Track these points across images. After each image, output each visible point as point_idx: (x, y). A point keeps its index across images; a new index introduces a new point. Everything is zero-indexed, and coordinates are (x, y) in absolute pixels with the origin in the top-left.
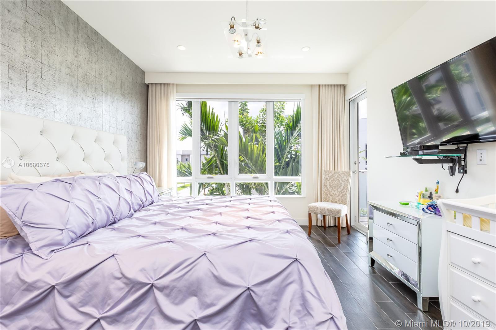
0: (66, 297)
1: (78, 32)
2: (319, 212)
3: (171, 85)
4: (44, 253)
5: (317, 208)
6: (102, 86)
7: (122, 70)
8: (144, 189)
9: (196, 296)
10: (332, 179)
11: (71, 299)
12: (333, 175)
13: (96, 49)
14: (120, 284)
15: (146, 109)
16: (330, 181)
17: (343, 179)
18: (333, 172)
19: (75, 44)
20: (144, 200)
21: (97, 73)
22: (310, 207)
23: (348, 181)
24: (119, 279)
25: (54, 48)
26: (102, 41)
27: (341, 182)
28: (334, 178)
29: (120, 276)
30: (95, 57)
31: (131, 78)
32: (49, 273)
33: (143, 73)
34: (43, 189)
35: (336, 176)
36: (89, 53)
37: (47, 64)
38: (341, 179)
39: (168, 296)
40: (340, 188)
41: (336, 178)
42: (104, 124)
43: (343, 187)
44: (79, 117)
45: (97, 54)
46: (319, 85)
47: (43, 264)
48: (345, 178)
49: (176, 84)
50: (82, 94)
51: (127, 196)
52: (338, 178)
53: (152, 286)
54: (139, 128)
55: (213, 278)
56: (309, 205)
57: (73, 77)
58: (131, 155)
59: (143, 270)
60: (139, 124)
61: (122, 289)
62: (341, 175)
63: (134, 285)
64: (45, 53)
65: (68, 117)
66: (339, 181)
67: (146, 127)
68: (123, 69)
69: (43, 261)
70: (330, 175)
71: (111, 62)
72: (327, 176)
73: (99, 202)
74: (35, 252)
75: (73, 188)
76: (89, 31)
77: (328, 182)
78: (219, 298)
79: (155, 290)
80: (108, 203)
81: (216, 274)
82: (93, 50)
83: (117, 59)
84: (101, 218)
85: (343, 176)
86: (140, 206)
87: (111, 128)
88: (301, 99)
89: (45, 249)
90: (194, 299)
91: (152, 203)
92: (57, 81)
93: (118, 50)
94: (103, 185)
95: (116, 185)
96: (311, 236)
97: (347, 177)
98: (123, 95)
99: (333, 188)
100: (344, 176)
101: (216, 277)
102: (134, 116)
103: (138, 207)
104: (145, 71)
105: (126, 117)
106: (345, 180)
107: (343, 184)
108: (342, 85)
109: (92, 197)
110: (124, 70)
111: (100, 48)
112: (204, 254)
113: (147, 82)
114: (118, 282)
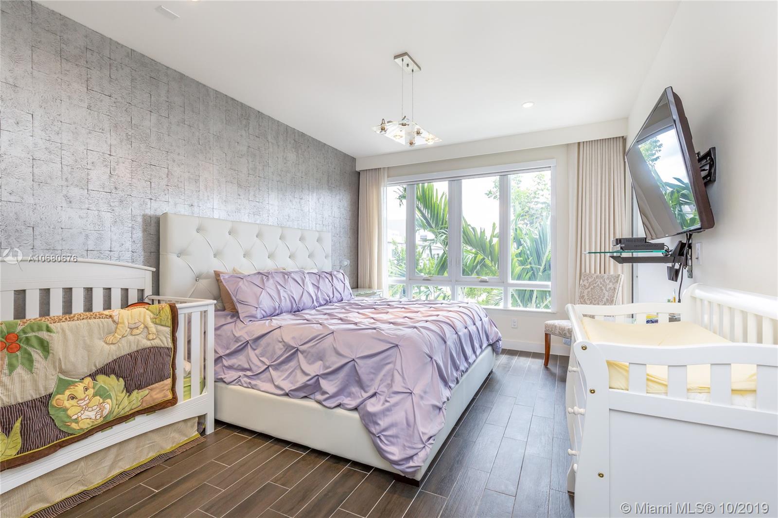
0: (254, 350)
1: (287, 140)
2: (558, 333)
3: (382, 169)
4: (246, 321)
5: (556, 326)
6: (308, 185)
7: (328, 164)
8: (332, 285)
9: (321, 360)
10: (592, 287)
11: (256, 351)
12: (594, 280)
13: (303, 150)
14: (281, 345)
15: (357, 200)
16: (589, 289)
17: (608, 287)
18: (595, 276)
19: (284, 152)
20: (331, 296)
21: (303, 173)
22: (547, 326)
23: (615, 291)
24: (281, 342)
25: (268, 161)
26: (308, 140)
27: (604, 291)
28: (595, 285)
29: (281, 340)
30: (302, 158)
31: (339, 169)
32: (246, 333)
33: (353, 160)
34: (249, 279)
35: (599, 283)
36: (297, 156)
37: (263, 177)
38: (605, 288)
39: (305, 357)
40: (602, 300)
41: (598, 285)
42: (310, 222)
43: (607, 299)
44: (287, 217)
45: (303, 155)
46: (579, 143)
47: (245, 327)
48: (611, 285)
49: (388, 167)
50: (290, 196)
51: (311, 290)
52: (601, 286)
53: (298, 349)
54: (349, 222)
55: (333, 349)
56: (546, 322)
57: (283, 182)
58: (339, 252)
59: (293, 338)
60: (348, 218)
61: (281, 349)
62: (605, 280)
63: (288, 347)
64: (261, 168)
65: (279, 219)
66: (602, 290)
67: (357, 220)
68: (329, 162)
69: (244, 325)
70: (590, 280)
71: (317, 159)
72: (586, 281)
73: (285, 291)
74: (242, 320)
75: (268, 280)
76: (296, 135)
77: (586, 292)
78: (333, 363)
79: (299, 352)
80: (293, 294)
81: (335, 346)
82: (300, 152)
83: (323, 154)
84: (286, 304)
85: (608, 282)
86: (327, 301)
87: (317, 225)
88: (550, 167)
89: (247, 318)
90: (320, 362)
91: (342, 300)
92: (270, 189)
93: (325, 144)
94: (292, 280)
95: (302, 279)
96: (548, 367)
97: (613, 284)
98: (330, 189)
99: (592, 301)
100: (610, 282)
101: (335, 349)
102: (342, 210)
103: (325, 302)
104: (355, 157)
105: (333, 213)
106: (610, 288)
107: (607, 294)
108: (619, 137)
109: (279, 287)
110: (331, 163)
111: (306, 148)
112: (332, 333)
113: (358, 169)
114: (280, 344)
